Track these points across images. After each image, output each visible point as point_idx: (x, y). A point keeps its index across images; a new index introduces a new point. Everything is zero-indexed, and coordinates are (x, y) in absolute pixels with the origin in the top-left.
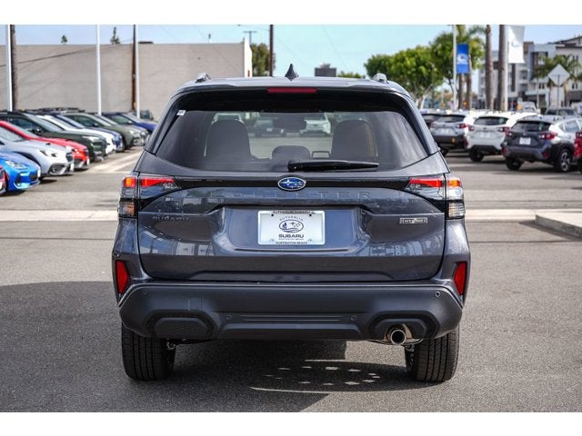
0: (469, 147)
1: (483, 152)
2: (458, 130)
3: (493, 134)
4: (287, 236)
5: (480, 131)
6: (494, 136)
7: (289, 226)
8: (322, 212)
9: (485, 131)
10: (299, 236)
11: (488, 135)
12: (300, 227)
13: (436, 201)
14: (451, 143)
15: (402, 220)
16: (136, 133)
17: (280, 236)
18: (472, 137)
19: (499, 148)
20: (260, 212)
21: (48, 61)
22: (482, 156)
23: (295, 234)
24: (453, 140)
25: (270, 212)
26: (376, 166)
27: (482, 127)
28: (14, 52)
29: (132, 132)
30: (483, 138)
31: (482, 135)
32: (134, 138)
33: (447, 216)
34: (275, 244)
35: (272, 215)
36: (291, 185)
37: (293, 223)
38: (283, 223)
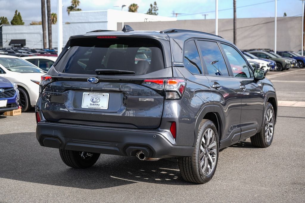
4: (93, 104)
7: (95, 100)
8: (108, 94)
10: (98, 105)
12: (98, 101)
13: (160, 91)
15: (140, 100)
16: (288, 61)
17: (91, 104)
20: (84, 93)
21: (261, 25)
23: (96, 104)
25: (88, 93)
26: (134, 73)
28: (235, 21)
29: (286, 61)
32: (287, 64)
33: (165, 99)
34: (88, 108)
35: (89, 95)
36: (92, 81)
37: (96, 99)
38: (92, 99)
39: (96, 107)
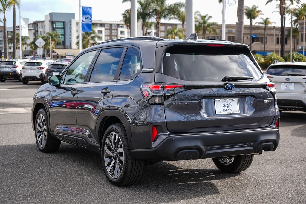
0: (23, 77)
1: (29, 79)
2: (13, 69)
3: (35, 70)
4: (226, 110)
5: (28, 69)
6: (36, 71)
7: (226, 106)
8: (237, 99)
9: (31, 69)
10: (230, 110)
11: (33, 71)
12: (230, 106)
14: (9, 75)
15: (265, 101)
17: (224, 110)
18: (24, 72)
19: (39, 77)
20: (215, 100)
22: (28, 81)
23: (229, 109)
24: (11, 74)
27: (29, 67)
30: (30, 73)
31: (29, 71)
33: (275, 99)
34: (222, 114)
35: (220, 101)
36: (230, 87)
37: (227, 104)
38: (224, 104)
39: (230, 112)
